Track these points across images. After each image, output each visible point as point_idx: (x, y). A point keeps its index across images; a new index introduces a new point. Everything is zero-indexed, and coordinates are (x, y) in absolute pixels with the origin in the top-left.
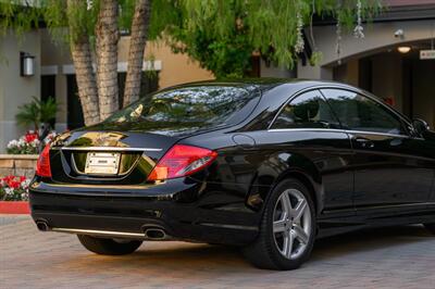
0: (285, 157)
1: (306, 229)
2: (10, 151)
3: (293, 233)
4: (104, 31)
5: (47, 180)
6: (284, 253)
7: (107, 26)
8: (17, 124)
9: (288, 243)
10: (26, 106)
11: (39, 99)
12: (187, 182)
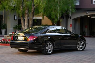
0: (49, 38)
1: (52, 49)
2: (9, 35)
3: (50, 49)
4: (26, 15)
5: (12, 40)
6: (48, 52)
7: (27, 14)
8: (13, 29)
9: (49, 51)
10: (15, 26)
11: (18, 24)
12: (33, 41)
